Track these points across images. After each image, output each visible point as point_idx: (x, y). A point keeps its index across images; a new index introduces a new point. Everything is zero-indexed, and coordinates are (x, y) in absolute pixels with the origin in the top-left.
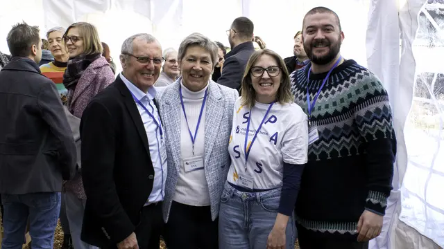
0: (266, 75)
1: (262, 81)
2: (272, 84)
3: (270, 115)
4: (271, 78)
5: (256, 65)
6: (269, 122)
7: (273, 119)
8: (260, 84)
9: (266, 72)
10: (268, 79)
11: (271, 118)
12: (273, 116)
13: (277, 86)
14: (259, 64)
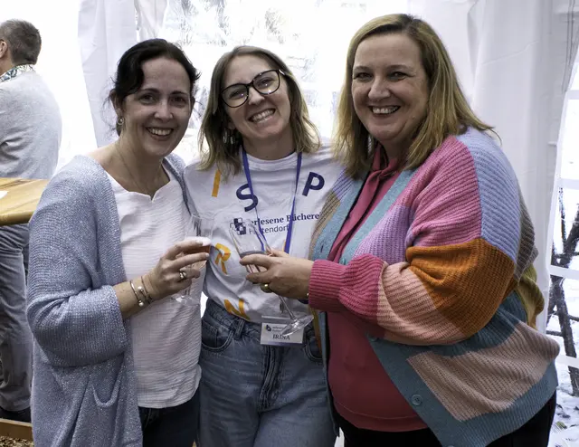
0: (255, 96)
1: (252, 112)
2: (274, 110)
3: (304, 175)
4: (267, 99)
5: (229, 84)
6: (311, 191)
7: (315, 182)
8: (251, 119)
9: (252, 90)
10: (262, 102)
11: (310, 179)
12: (312, 175)
13: (285, 110)
14: (233, 80)
